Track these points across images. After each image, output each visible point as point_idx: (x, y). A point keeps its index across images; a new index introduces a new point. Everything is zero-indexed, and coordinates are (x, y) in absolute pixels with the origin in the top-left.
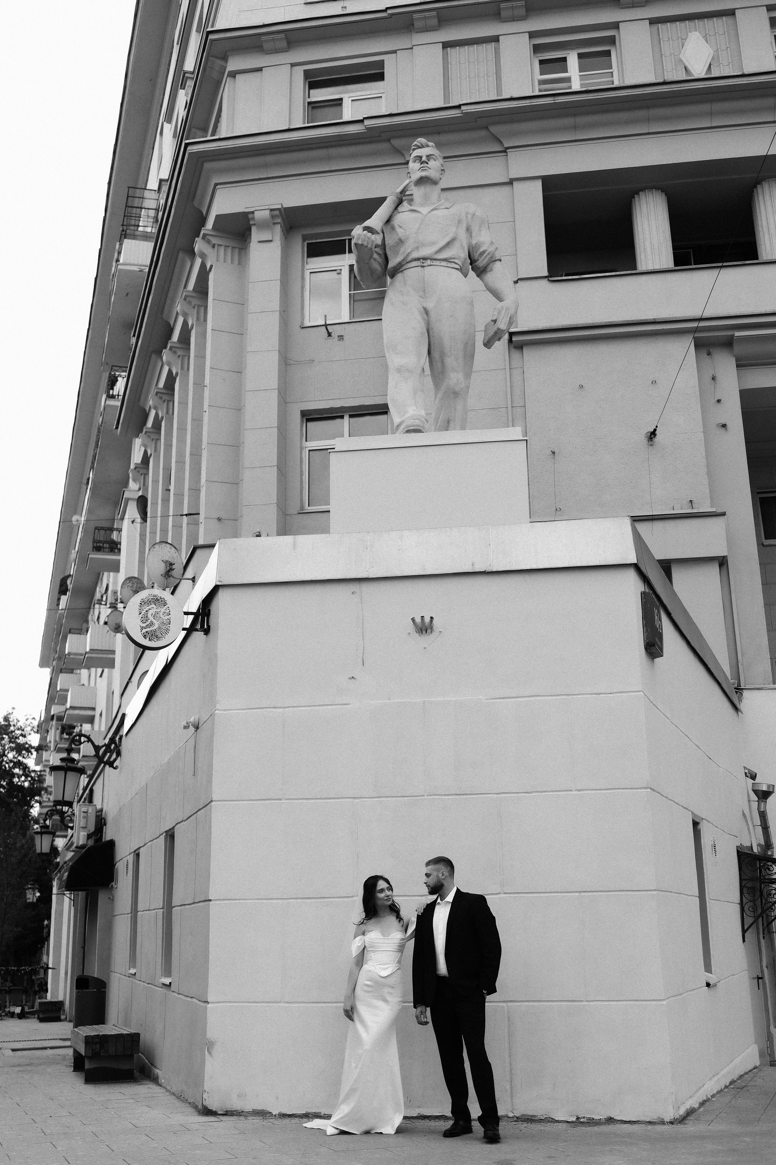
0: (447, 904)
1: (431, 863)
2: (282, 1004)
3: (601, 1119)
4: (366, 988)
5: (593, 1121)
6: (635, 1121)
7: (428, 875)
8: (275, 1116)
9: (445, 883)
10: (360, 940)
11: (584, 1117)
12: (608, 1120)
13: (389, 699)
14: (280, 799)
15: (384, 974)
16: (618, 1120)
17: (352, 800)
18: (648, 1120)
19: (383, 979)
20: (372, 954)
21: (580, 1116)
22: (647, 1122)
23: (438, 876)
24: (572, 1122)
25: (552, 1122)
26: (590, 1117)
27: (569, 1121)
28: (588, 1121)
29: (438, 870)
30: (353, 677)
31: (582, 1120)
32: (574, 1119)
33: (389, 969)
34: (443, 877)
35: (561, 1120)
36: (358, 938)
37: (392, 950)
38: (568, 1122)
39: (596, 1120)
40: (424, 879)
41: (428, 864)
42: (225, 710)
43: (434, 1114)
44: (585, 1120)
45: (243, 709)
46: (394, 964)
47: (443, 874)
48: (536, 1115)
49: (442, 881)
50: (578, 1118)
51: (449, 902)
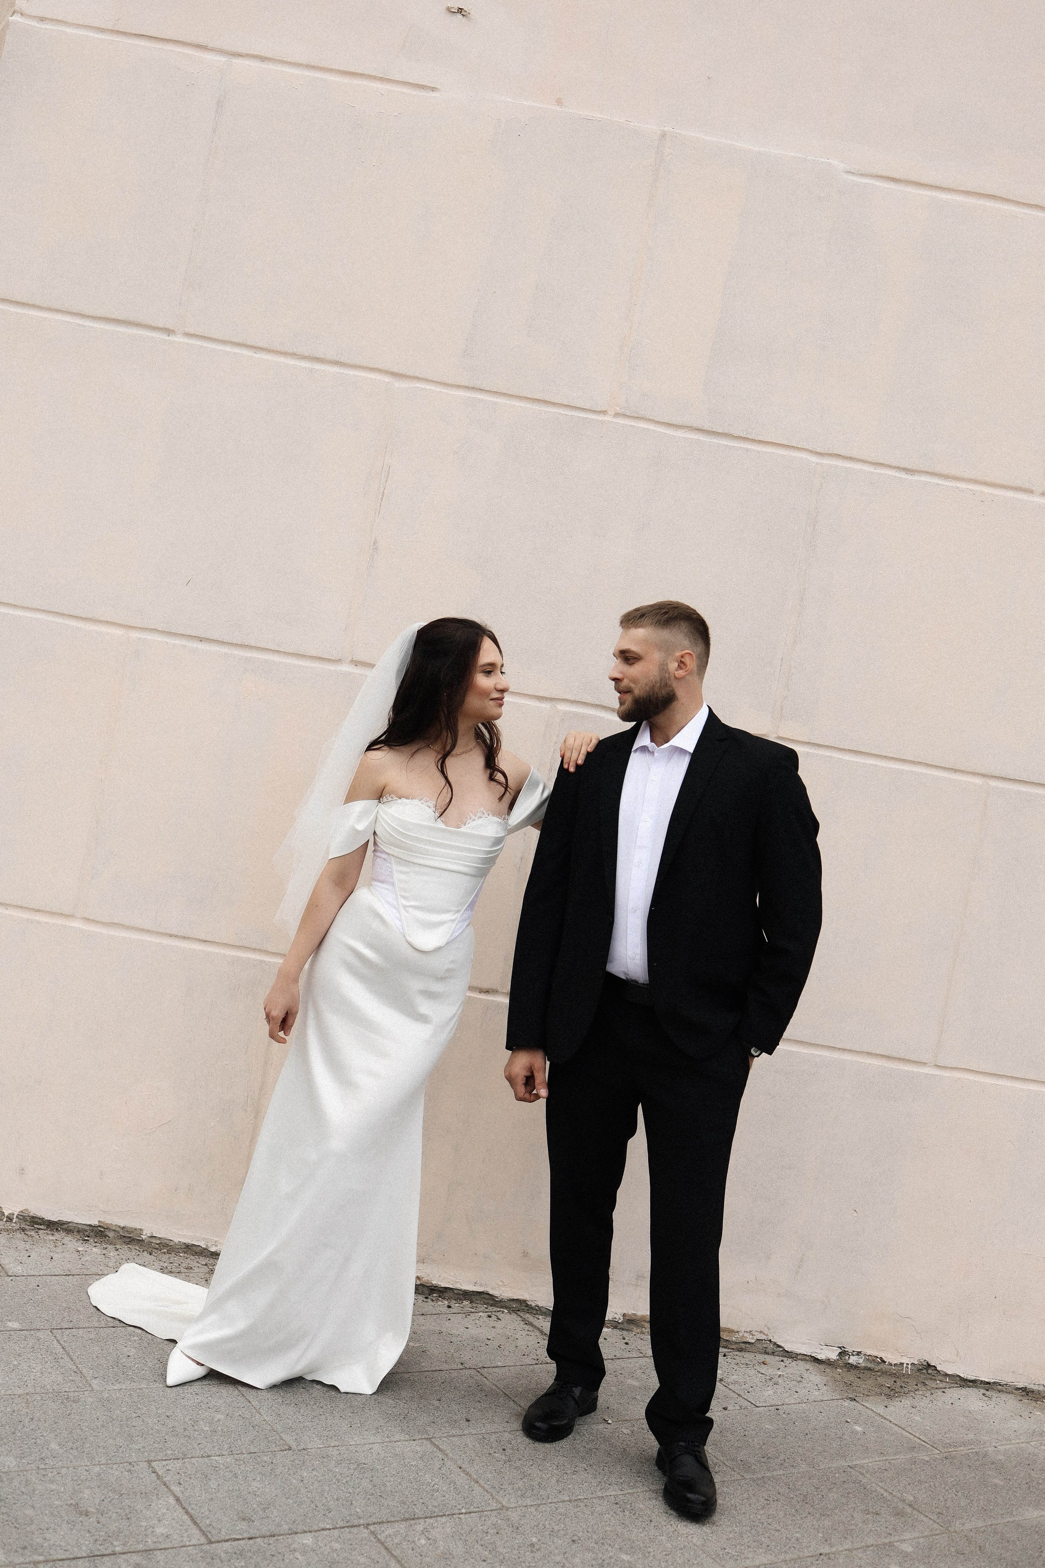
0: (676, 757)
1: (646, 620)
2: (77, 924)
3: (902, 1364)
4: (351, 959)
5: (882, 1366)
6: (989, 1383)
7: (627, 657)
8: (9, 1219)
9: (680, 693)
10: (364, 813)
11: (859, 1353)
12: (919, 1370)
13: (559, 102)
14: (169, 331)
15: (429, 940)
16: (946, 1375)
17: (387, 379)
18: (1020, 1385)
19: (416, 954)
20: (395, 867)
21: (849, 1349)
22: (1020, 1389)
23: (663, 668)
24: (828, 1363)
25: (773, 1353)
26: (875, 1354)
27: (819, 1357)
28: (869, 1365)
29: (667, 648)
30: (460, 10)
31: (853, 1360)
32: (833, 1355)
33: (445, 928)
34: (681, 673)
35: (799, 1351)
36: (359, 806)
37: (462, 869)
38: (816, 1360)
39: (890, 1364)
40: (613, 666)
41: (632, 619)
42: (42, 19)
43: (458, 1286)
44: (861, 1361)
45: (102, 30)
46: (458, 911)
47: (682, 664)
48: (736, 1329)
49: (675, 684)
50: (843, 1353)
51: (682, 751)
